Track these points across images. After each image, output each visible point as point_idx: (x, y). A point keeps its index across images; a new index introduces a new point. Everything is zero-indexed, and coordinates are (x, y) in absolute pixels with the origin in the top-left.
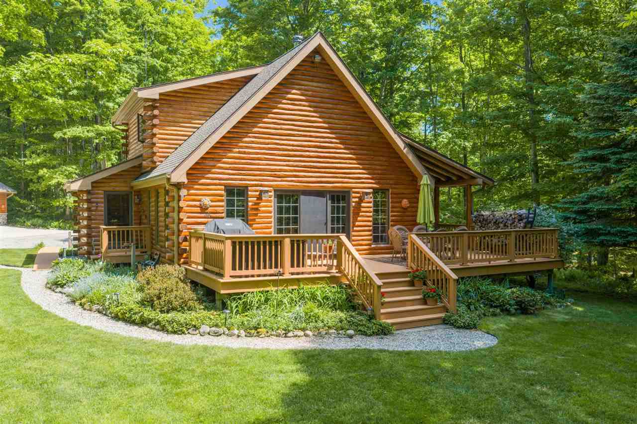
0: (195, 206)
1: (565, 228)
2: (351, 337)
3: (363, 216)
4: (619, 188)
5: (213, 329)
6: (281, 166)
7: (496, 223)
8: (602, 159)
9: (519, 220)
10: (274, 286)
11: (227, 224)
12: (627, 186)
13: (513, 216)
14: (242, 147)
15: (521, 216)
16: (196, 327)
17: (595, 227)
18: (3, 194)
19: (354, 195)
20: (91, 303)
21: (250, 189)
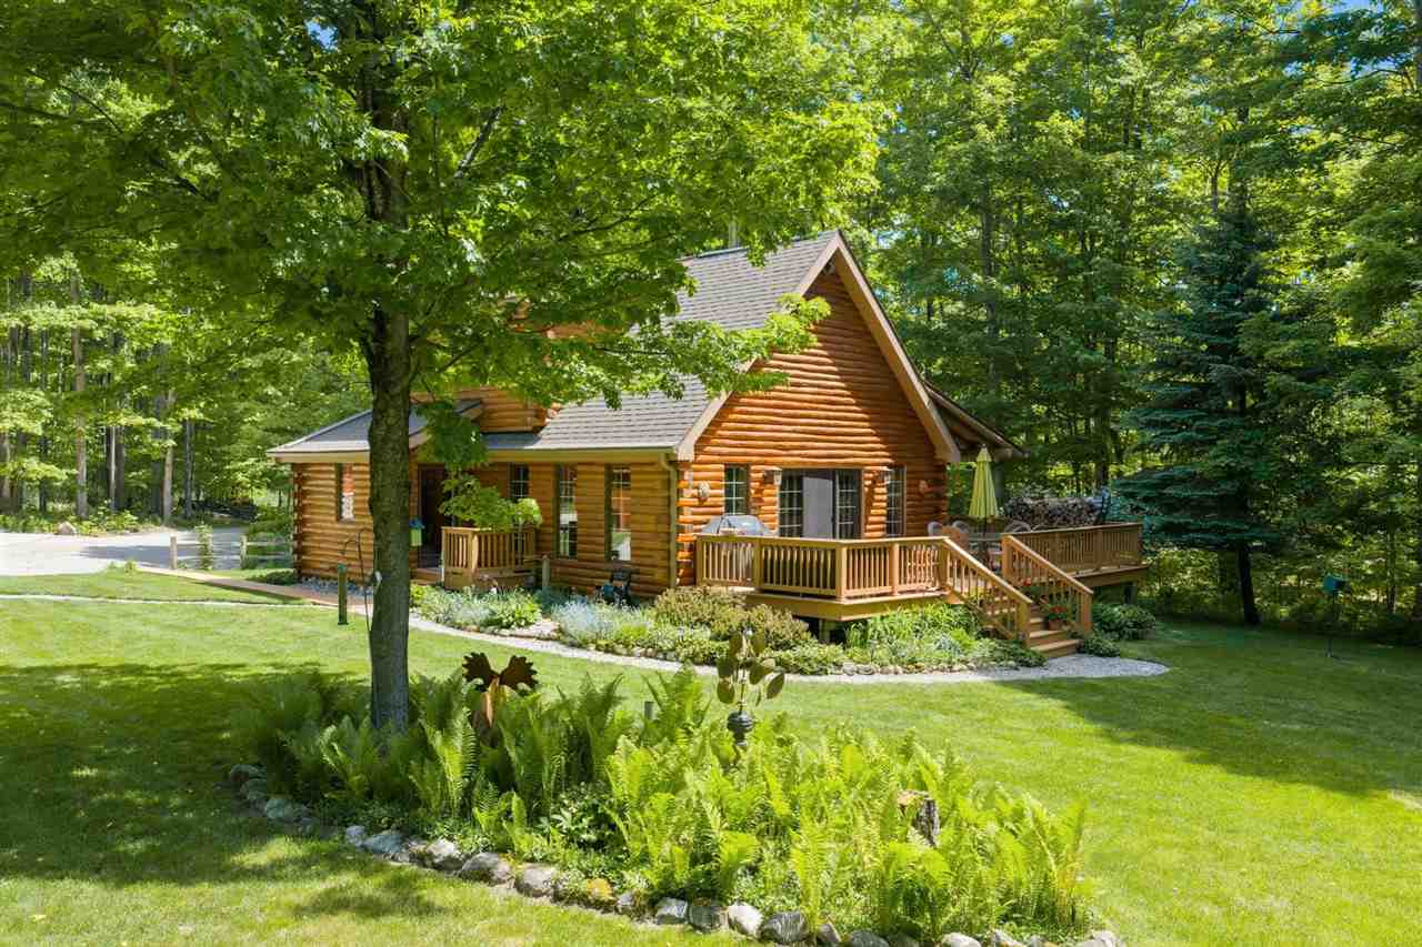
0: (694, 497)
3: (876, 508)
5: (859, 665)
9: (1089, 512)
13: (1079, 507)
16: (836, 665)
19: (867, 475)
20: (626, 645)
21: (753, 468)
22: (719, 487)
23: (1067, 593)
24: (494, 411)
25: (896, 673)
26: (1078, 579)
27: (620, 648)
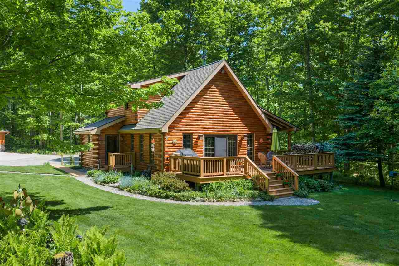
0: (170, 143)
1: (338, 153)
2: (260, 201)
3: (243, 147)
4: (362, 133)
5: (201, 198)
6: (207, 123)
7: (305, 150)
8: (352, 119)
9: (317, 149)
10: (221, 180)
11: (186, 152)
12: (365, 133)
13: (314, 147)
14: (190, 114)
15: (317, 146)
16: (194, 198)
17: (350, 151)
18: (3, 133)
19: (239, 137)
20: (134, 190)
21: (193, 134)
22: (181, 141)
23: (291, 177)
24: (128, 119)
25: (213, 202)
26: (296, 172)
27: (132, 191)
